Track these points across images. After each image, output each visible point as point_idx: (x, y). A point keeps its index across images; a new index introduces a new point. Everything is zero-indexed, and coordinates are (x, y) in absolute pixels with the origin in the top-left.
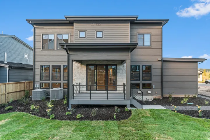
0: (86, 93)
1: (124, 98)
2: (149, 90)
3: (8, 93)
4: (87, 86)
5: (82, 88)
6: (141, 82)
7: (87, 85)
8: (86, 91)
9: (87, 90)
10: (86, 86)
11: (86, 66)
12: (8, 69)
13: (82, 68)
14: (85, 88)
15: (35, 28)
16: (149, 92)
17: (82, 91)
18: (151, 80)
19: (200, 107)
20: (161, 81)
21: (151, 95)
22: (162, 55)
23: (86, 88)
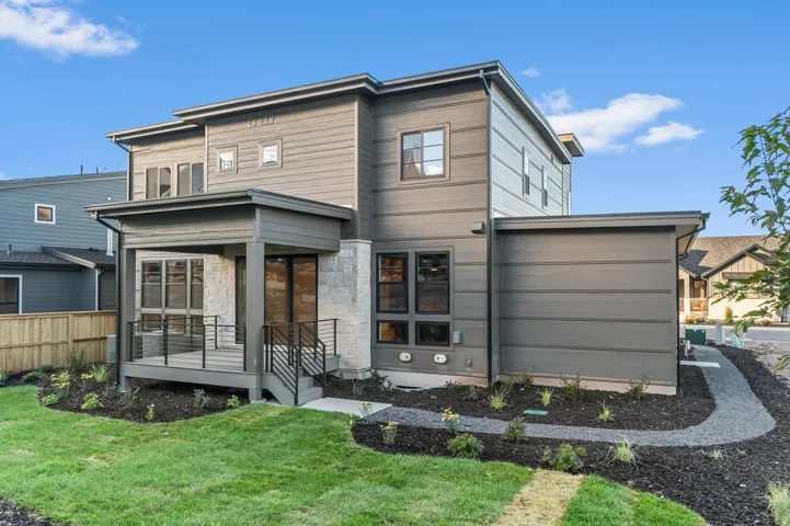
0: (235, 349)
1: (242, 365)
2: (440, 352)
3: (75, 341)
4: (237, 329)
5: (224, 333)
6: (412, 318)
7: (237, 323)
8: (234, 344)
9: (237, 339)
10: (234, 329)
11: (233, 263)
12: (97, 273)
13: (225, 268)
14: (232, 333)
15: (131, 153)
16: (441, 358)
17: (225, 344)
18: (448, 312)
19: (457, 416)
20: (485, 315)
21: (448, 368)
22: (488, 209)
23: (234, 334)
